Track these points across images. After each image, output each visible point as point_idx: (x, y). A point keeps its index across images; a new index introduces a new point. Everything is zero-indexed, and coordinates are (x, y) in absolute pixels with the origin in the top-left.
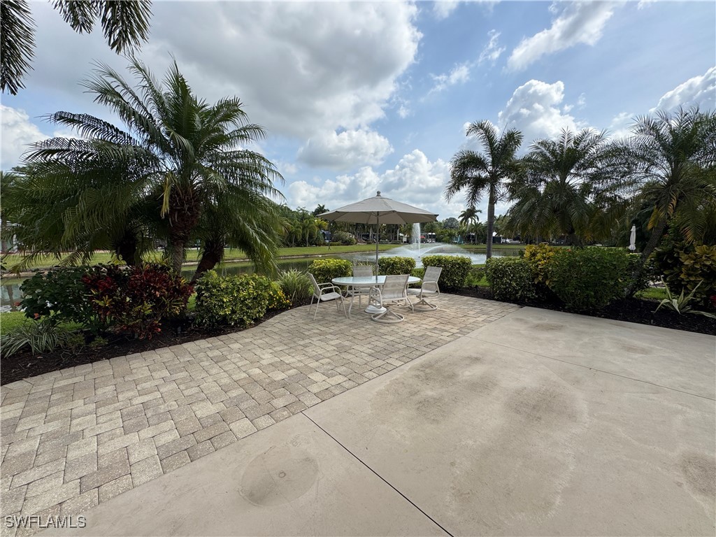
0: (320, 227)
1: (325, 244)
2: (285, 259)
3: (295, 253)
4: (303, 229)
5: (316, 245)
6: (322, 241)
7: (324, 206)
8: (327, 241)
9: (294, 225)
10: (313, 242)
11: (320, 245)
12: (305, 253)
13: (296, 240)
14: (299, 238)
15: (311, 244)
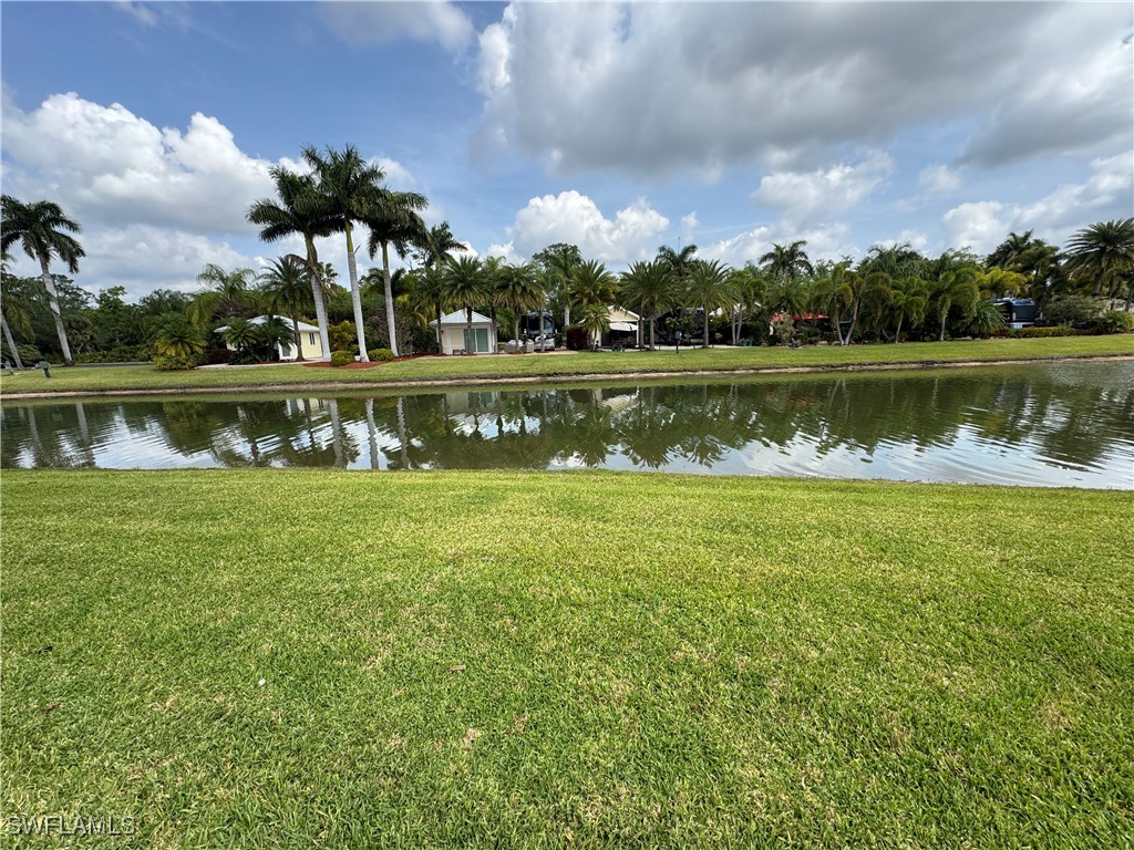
0: (997, 288)
1: (1003, 334)
2: (859, 371)
3: (893, 358)
4: (934, 297)
5: (974, 336)
6: (994, 325)
7: (1027, 235)
8: (1018, 326)
9: (906, 290)
10: (962, 326)
11: (984, 336)
12: (926, 357)
13: (907, 323)
14: (918, 319)
15: (955, 334)
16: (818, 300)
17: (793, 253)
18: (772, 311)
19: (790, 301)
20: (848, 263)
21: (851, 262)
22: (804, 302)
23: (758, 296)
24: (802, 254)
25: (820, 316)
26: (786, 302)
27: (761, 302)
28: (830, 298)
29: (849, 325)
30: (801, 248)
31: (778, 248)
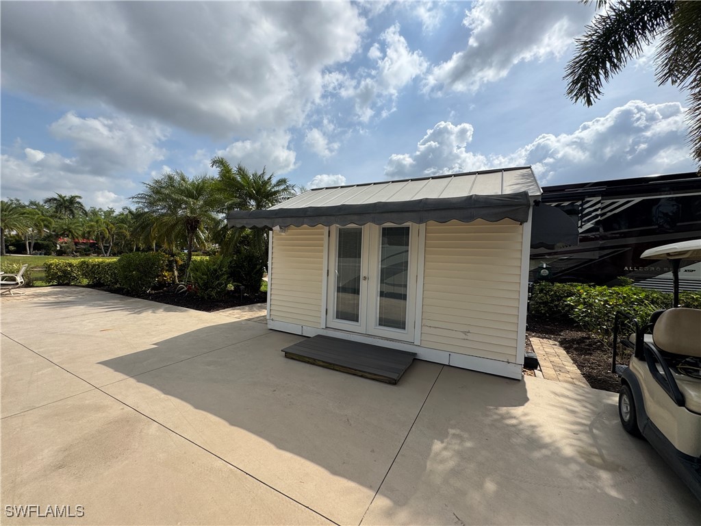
16: (89, 232)
17: (72, 200)
18: (57, 236)
19: (70, 232)
20: (112, 211)
21: (114, 211)
22: (80, 233)
23: (46, 226)
24: (79, 203)
25: (91, 241)
26: (67, 232)
27: (50, 230)
28: (96, 233)
29: (108, 247)
30: (78, 200)
31: (60, 196)
